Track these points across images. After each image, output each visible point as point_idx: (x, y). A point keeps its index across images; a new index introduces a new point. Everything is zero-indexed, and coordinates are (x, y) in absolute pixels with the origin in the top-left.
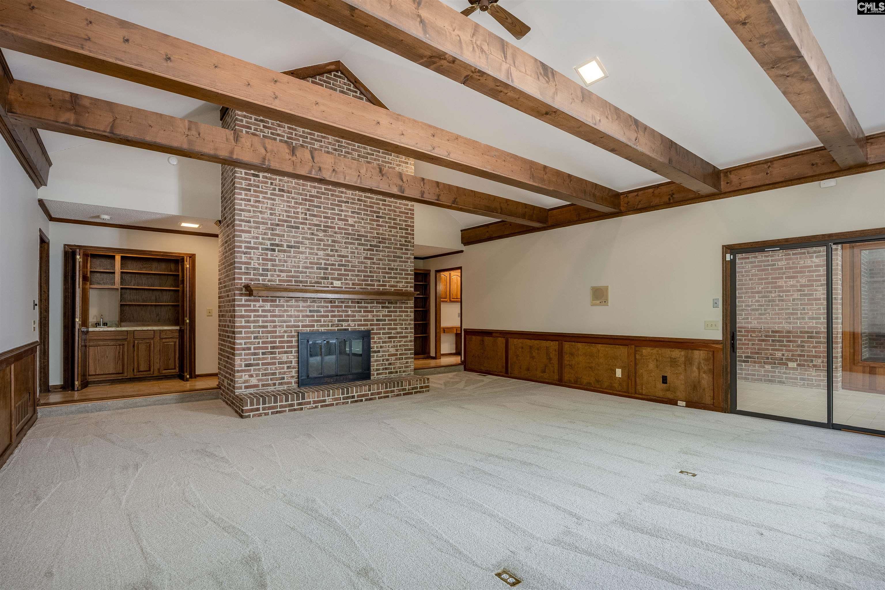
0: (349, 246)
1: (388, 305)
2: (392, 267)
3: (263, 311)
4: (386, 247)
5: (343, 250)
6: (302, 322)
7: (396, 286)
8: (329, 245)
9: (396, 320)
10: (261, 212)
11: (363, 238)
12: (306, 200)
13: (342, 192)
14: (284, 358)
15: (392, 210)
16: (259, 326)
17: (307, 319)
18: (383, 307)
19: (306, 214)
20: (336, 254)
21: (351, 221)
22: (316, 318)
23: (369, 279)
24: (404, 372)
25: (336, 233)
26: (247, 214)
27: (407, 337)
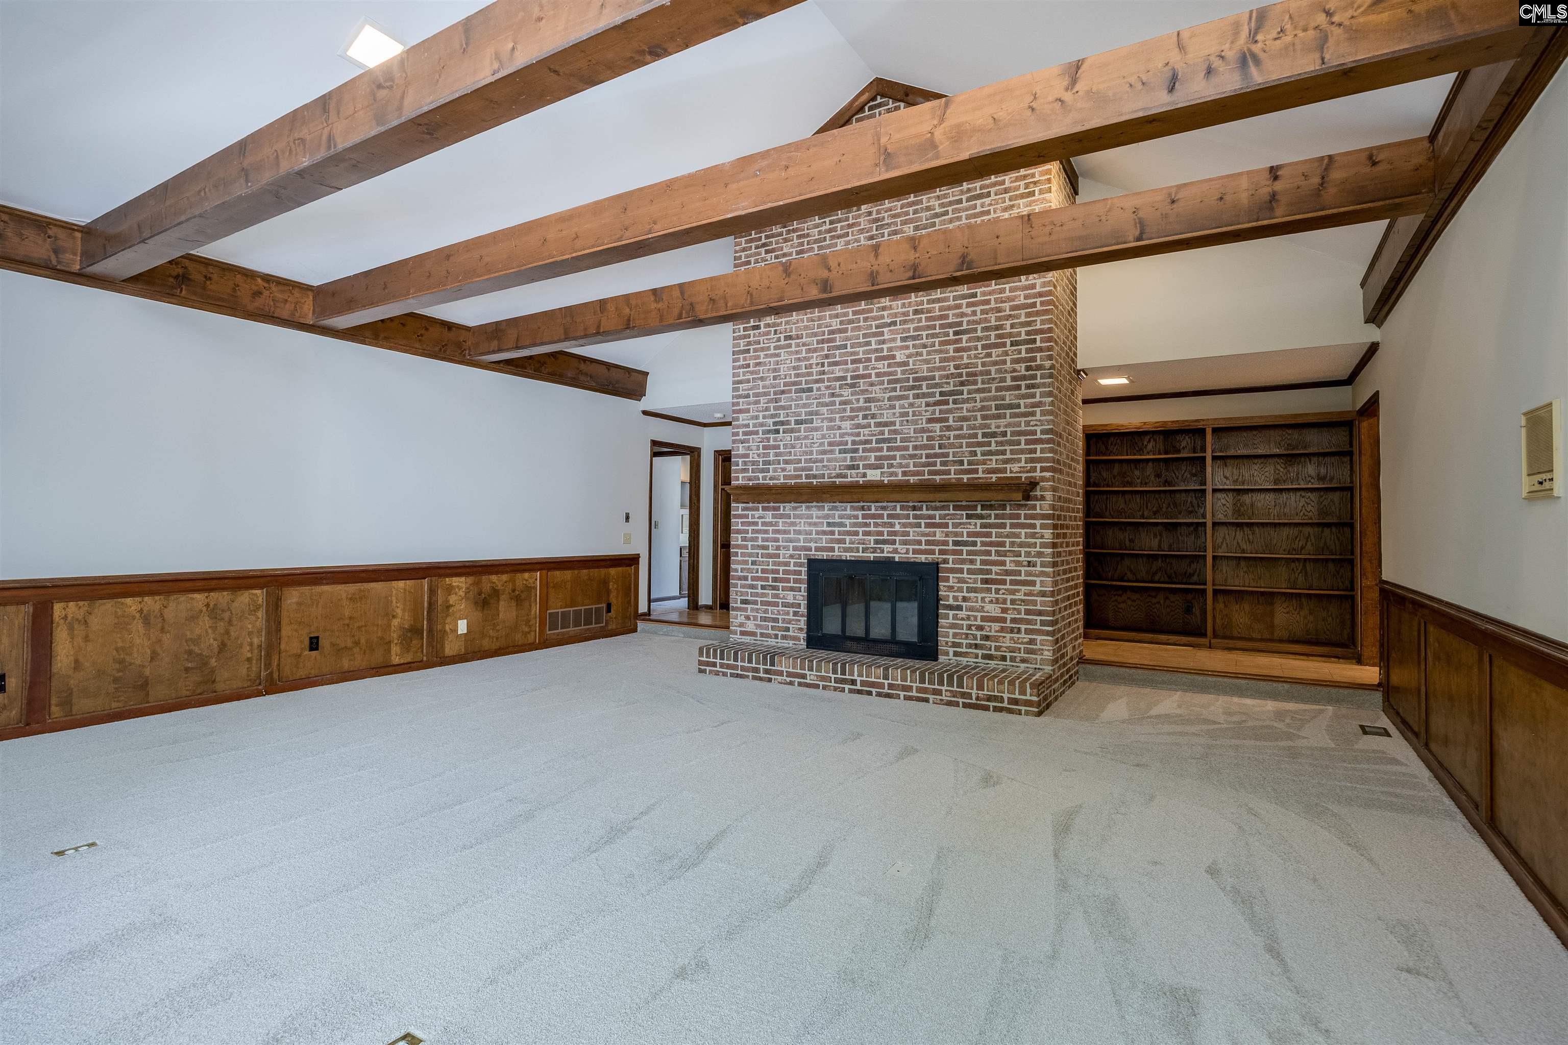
0: (897, 403)
1: (983, 512)
2: (993, 429)
3: (764, 524)
4: (978, 391)
5: (885, 412)
6: (816, 543)
7: (1004, 471)
8: (860, 409)
9: (1002, 544)
10: (762, 379)
11: (924, 384)
12: (823, 342)
13: (884, 309)
14: (790, 597)
15: (992, 309)
16: (758, 546)
17: (824, 537)
18: (969, 517)
19: (823, 365)
20: (872, 421)
21: (900, 356)
22: (837, 536)
23: (938, 460)
24: (1023, 661)
25: (872, 385)
26: (745, 386)
27: (1033, 583)
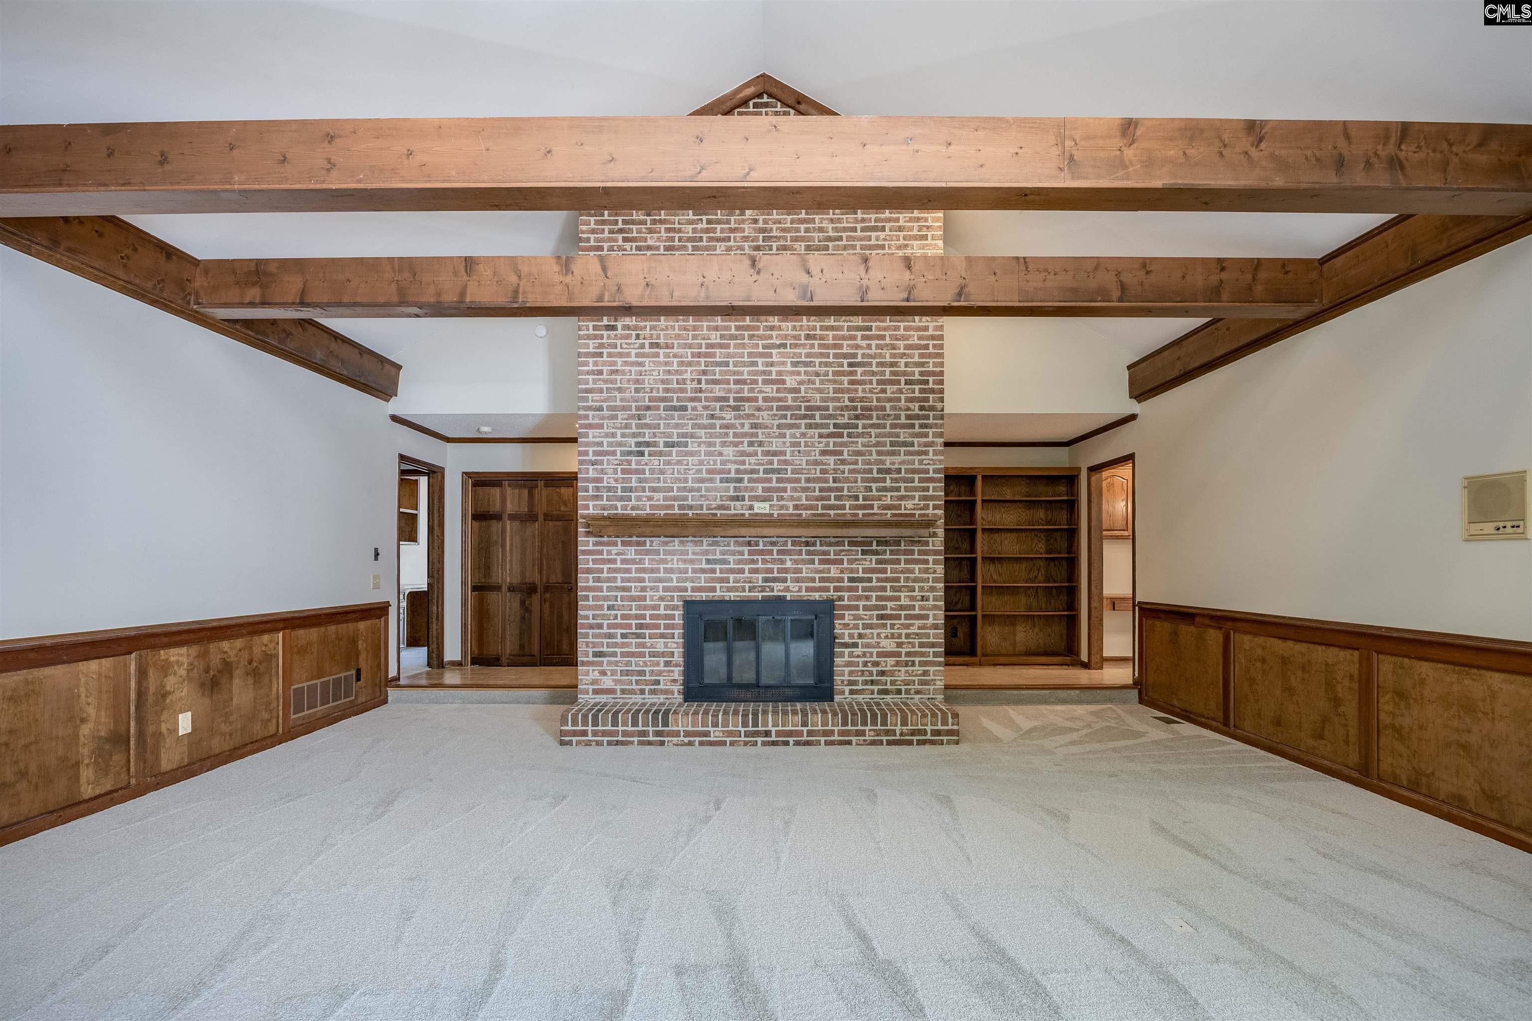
0: (788, 432)
1: (878, 548)
2: (888, 466)
3: (624, 561)
4: (873, 426)
5: (774, 440)
6: (693, 582)
7: (899, 507)
8: (745, 435)
9: (897, 580)
10: (620, 390)
11: (818, 414)
12: (699, 355)
13: (772, 328)
14: (660, 645)
15: (887, 345)
16: (617, 587)
17: (703, 576)
18: (864, 553)
19: (699, 381)
20: (760, 449)
21: (791, 382)
22: (718, 575)
23: (833, 494)
24: (918, 692)
25: (759, 409)
26: (597, 396)
27: (926, 617)
